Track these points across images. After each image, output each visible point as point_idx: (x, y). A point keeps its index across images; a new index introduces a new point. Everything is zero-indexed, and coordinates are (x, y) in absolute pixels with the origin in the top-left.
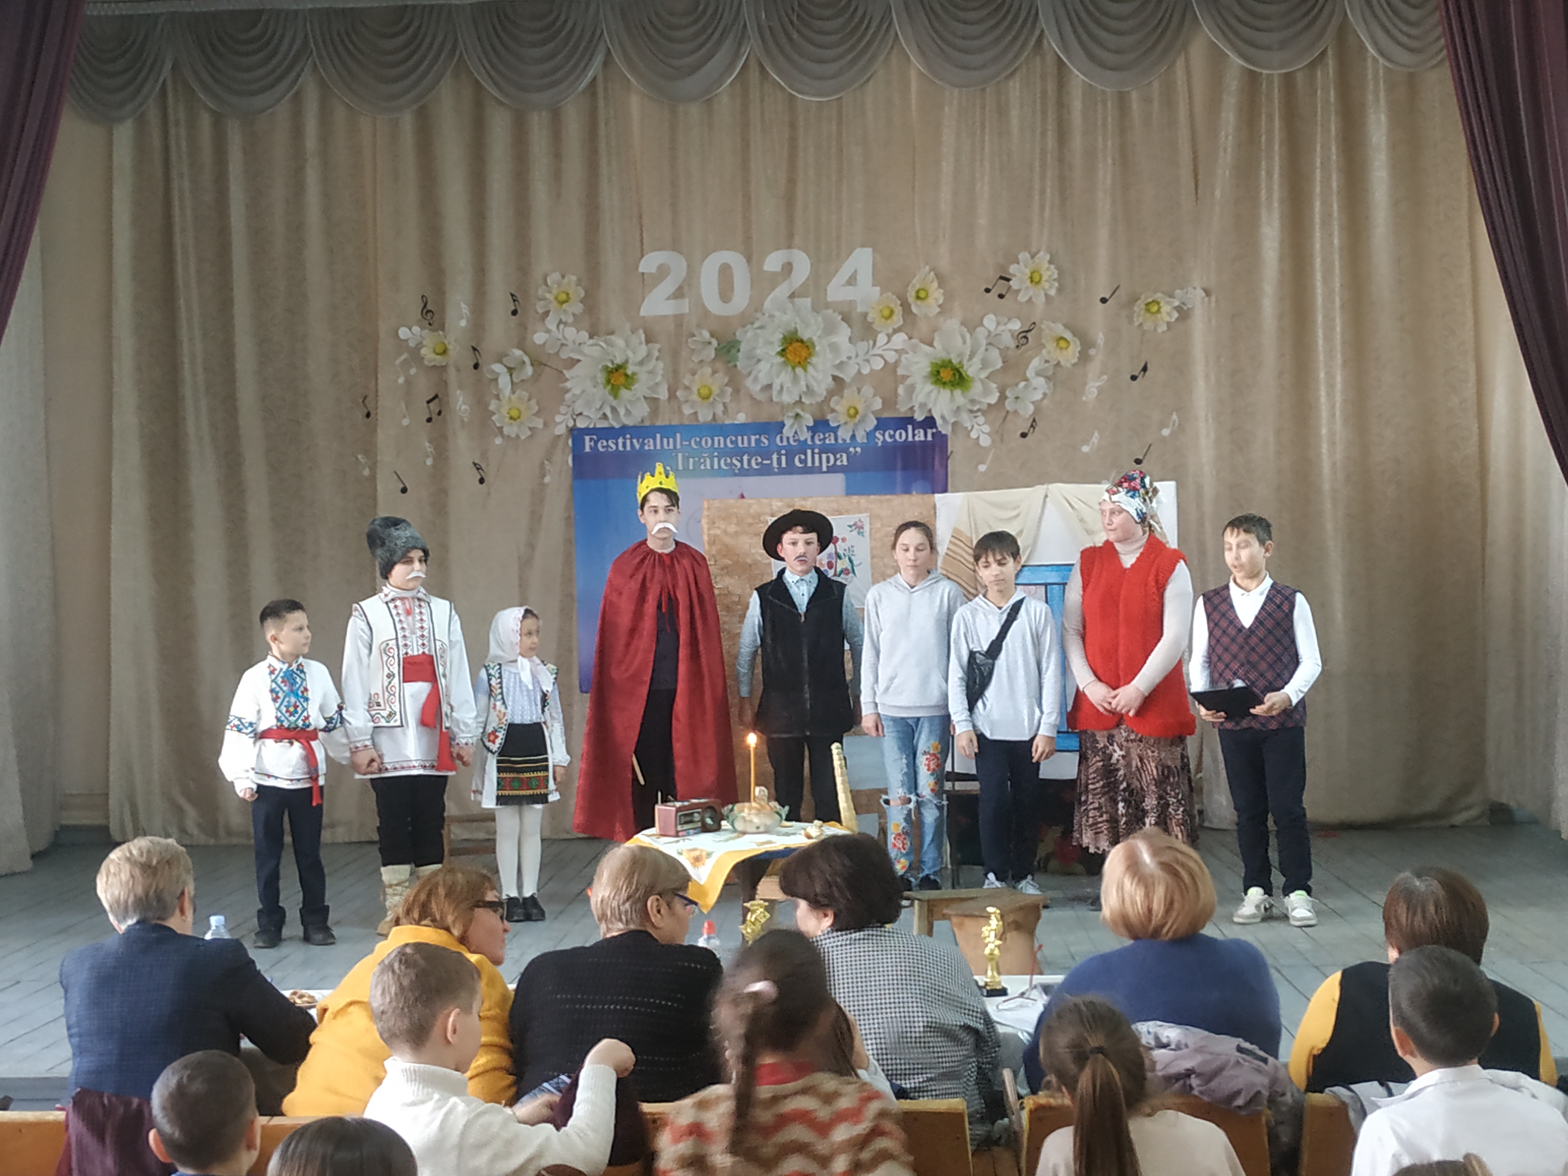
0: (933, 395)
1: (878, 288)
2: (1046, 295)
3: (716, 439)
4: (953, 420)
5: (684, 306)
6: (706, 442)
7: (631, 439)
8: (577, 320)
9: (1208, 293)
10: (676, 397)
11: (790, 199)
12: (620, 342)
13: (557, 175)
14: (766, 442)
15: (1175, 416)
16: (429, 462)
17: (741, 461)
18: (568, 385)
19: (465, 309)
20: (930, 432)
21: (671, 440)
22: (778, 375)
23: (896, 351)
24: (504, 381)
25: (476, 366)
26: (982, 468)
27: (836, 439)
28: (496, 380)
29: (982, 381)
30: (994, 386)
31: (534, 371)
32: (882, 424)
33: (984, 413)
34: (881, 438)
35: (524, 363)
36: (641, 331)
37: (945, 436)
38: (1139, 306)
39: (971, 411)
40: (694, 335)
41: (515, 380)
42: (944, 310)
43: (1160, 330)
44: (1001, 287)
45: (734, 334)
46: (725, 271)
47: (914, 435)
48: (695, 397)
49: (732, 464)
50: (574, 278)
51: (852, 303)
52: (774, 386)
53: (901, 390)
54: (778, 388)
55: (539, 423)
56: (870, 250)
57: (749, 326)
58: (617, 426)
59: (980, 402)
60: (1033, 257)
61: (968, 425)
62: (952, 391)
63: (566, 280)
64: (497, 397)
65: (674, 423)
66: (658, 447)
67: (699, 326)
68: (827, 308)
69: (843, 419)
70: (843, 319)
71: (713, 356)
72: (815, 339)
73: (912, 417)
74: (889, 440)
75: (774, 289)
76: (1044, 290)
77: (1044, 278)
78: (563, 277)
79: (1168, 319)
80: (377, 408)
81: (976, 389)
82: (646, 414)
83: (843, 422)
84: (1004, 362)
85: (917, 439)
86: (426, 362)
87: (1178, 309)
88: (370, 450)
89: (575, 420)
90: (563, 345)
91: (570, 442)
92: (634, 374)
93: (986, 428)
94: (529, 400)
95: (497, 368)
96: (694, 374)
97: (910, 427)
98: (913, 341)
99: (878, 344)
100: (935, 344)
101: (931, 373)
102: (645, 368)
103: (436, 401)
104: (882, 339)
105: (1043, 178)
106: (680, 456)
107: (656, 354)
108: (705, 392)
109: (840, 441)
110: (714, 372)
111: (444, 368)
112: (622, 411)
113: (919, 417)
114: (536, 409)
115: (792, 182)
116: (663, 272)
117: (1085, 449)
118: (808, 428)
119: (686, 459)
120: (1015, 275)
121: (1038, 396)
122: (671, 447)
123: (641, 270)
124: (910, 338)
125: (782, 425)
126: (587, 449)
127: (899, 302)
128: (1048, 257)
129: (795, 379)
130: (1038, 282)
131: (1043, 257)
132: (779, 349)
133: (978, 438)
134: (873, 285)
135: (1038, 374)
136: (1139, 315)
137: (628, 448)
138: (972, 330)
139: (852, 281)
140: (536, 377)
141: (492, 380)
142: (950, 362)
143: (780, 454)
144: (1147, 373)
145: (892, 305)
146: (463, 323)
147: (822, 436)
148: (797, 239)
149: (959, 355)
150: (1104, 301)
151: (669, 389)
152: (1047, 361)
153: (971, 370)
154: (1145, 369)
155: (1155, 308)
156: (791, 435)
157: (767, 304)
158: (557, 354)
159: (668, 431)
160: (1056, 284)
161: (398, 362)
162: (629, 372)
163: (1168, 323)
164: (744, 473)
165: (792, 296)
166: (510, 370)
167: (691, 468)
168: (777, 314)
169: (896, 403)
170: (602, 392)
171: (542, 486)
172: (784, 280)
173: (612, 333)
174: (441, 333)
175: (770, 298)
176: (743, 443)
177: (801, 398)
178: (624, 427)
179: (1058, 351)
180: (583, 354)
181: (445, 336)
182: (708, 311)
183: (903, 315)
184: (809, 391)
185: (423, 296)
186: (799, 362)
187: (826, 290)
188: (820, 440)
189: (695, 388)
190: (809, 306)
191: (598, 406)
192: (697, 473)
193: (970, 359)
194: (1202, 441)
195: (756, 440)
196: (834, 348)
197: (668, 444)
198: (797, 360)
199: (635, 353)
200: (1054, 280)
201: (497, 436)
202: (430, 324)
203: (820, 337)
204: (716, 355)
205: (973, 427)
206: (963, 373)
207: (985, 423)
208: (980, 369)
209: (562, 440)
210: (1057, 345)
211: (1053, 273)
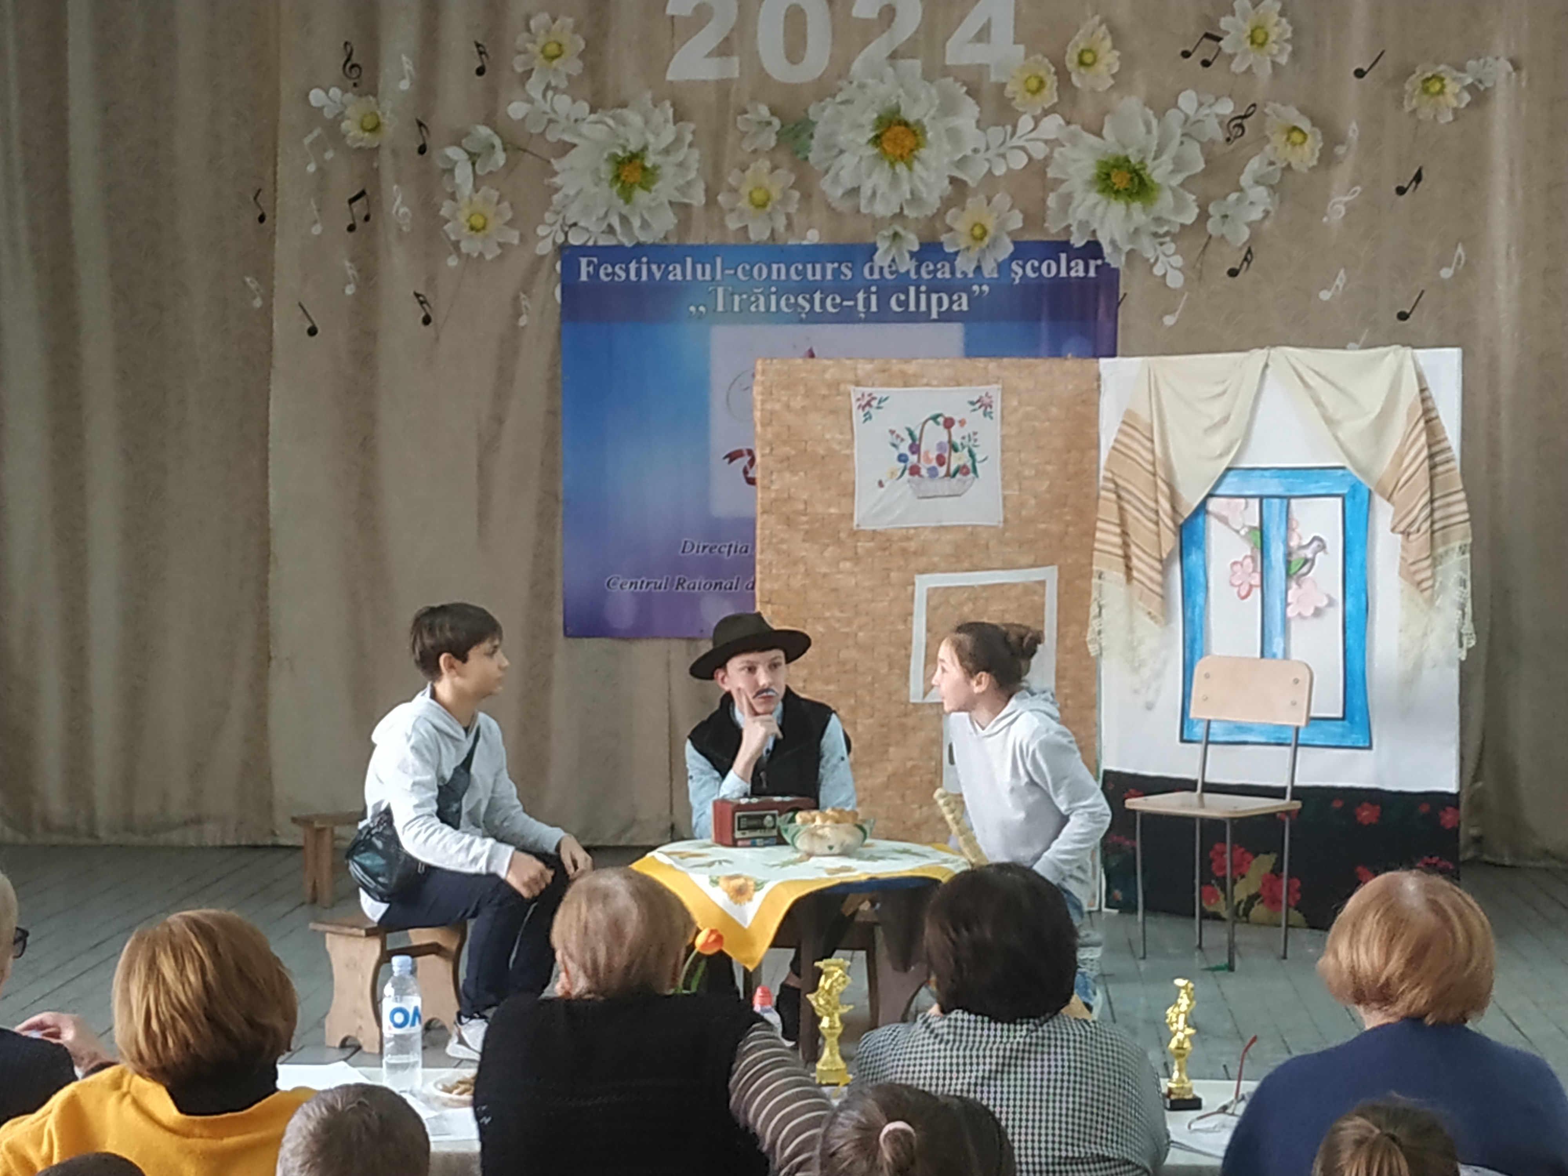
0: (1100, 210)
1: (1021, 47)
2: (1274, 64)
3: (775, 267)
4: (1127, 248)
5: (733, 68)
6: (760, 272)
7: (648, 263)
8: (573, 88)
9: (1516, 66)
10: (716, 202)
12: (634, 118)
14: (849, 274)
15: (1460, 250)
16: (350, 290)
17: (811, 302)
18: (557, 180)
19: (407, 65)
20: (1092, 264)
21: (708, 267)
22: (869, 175)
23: (1046, 142)
24: (463, 174)
25: (422, 150)
26: (1169, 321)
27: (953, 272)
28: (451, 171)
29: (1173, 189)
30: (1194, 197)
31: (507, 160)
32: (1022, 251)
33: (1175, 238)
34: (1020, 271)
35: (493, 146)
36: (668, 104)
37: (1116, 271)
38: (1413, 84)
39: (1155, 235)
40: (745, 112)
41: (479, 172)
42: (1121, 82)
43: (1442, 121)
44: (1207, 50)
45: (806, 111)
46: (795, 16)
47: (1069, 269)
48: (744, 204)
49: (796, 303)
50: (570, 21)
51: (982, 69)
52: (862, 190)
53: (1052, 200)
54: (869, 193)
55: (513, 237)
57: (828, 99)
58: (628, 243)
59: (1168, 222)
60: (1254, 7)
61: (1150, 255)
62: (1128, 204)
63: (558, 22)
64: (453, 197)
65: (711, 242)
66: (689, 277)
67: (753, 99)
68: (945, 76)
69: (963, 242)
70: (968, 93)
71: (773, 143)
72: (925, 121)
73: (1067, 243)
74: (1030, 274)
75: (866, 44)
76: (1270, 54)
77: (1272, 37)
78: (554, 20)
79: (1454, 103)
80: (275, 209)
81: (1165, 202)
82: (672, 227)
83: (963, 246)
84: (1207, 162)
85: (1073, 274)
86: (348, 142)
87: (1471, 88)
88: (265, 272)
89: (566, 234)
90: (551, 121)
91: (558, 267)
92: (656, 167)
93: (1178, 261)
94: (499, 202)
95: (453, 152)
96: (743, 171)
97: (1063, 256)
98: (1073, 127)
99: (1019, 132)
100: (1105, 132)
101: (1099, 177)
102: (672, 159)
103: (363, 199)
104: (1025, 123)
106: (720, 290)
107: (689, 138)
108: (759, 196)
109: (959, 275)
110: (774, 168)
111: (375, 151)
112: (636, 223)
113: (1078, 241)
114: (509, 216)
116: (702, 13)
117: (1325, 295)
118: (912, 255)
119: (729, 296)
120: (1228, 33)
121: (1256, 214)
122: (708, 277)
124: (1068, 123)
125: (874, 249)
126: (584, 277)
127: (1053, 69)
128: (1278, 6)
129: (895, 180)
130: (1262, 44)
131: (1272, 6)
132: (872, 134)
133: (1165, 275)
134: (1015, 42)
135: (1257, 182)
136: (1412, 98)
137: (644, 277)
138: (1161, 114)
139: (983, 35)
140: (510, 167)
141: (445, 171)
142: (1127, 160)
143: (868, 292)
144: (1421, 184)
145: (1042, 73)
146: (404, 85)
147: (931, 267)
149: (1139, 151)
150: (1360, 73)
151: (707, 190)
152: (1272, 163)
153: (1158, 171)
154: (1418, 178)
155: (1435, 87)
156: (885, 264)
157: (857, 66)
158: (543, 134)
159: (704, 254)
160: (1289, 48)
161: (307, 141)
162: (648, 165)
163: (1455, 110)
164: (814, 318)
165: (894, 56)
166: (473, 157)
167: (736, 309)
168: (870, 81)
169: (1044, 221)
170: (606, 193)
171: (516, 331)
172: (883, 32)
173: (624, 105)
174: (371, 98)
175: (860, 57)
176: (814, 275)
177: (902, 209)
178: (639, 245)
179: (1289, 148)
180: (580, 135)
181: (378, 104)
182: (768, 76)
183: (1058, 89)
184: (915, 199)
185: (346, 44)
186: (902, 156)
187: (944, 46)
188: (929, 273)
189: (745, 190)
190: (919, 72)
191: (601, 213)
192: (745, 317)
193: (1155, 158)
194: (1501, 287)
195: (834, 270)
196: (954, 135)
197: (704, 273)
198: (899, 152)
199: (657, 135)
200: (1287, 41)
201: (451, 254)
202: (355, 85)
203: (933, 118)
204: (778, 140)
205: (1157, 260)
206: (1146, 178)
207: (1175, 254)
208: (1173, 172)
209: (547, 262)
210: (1288, 139)
211: (1285, 32)
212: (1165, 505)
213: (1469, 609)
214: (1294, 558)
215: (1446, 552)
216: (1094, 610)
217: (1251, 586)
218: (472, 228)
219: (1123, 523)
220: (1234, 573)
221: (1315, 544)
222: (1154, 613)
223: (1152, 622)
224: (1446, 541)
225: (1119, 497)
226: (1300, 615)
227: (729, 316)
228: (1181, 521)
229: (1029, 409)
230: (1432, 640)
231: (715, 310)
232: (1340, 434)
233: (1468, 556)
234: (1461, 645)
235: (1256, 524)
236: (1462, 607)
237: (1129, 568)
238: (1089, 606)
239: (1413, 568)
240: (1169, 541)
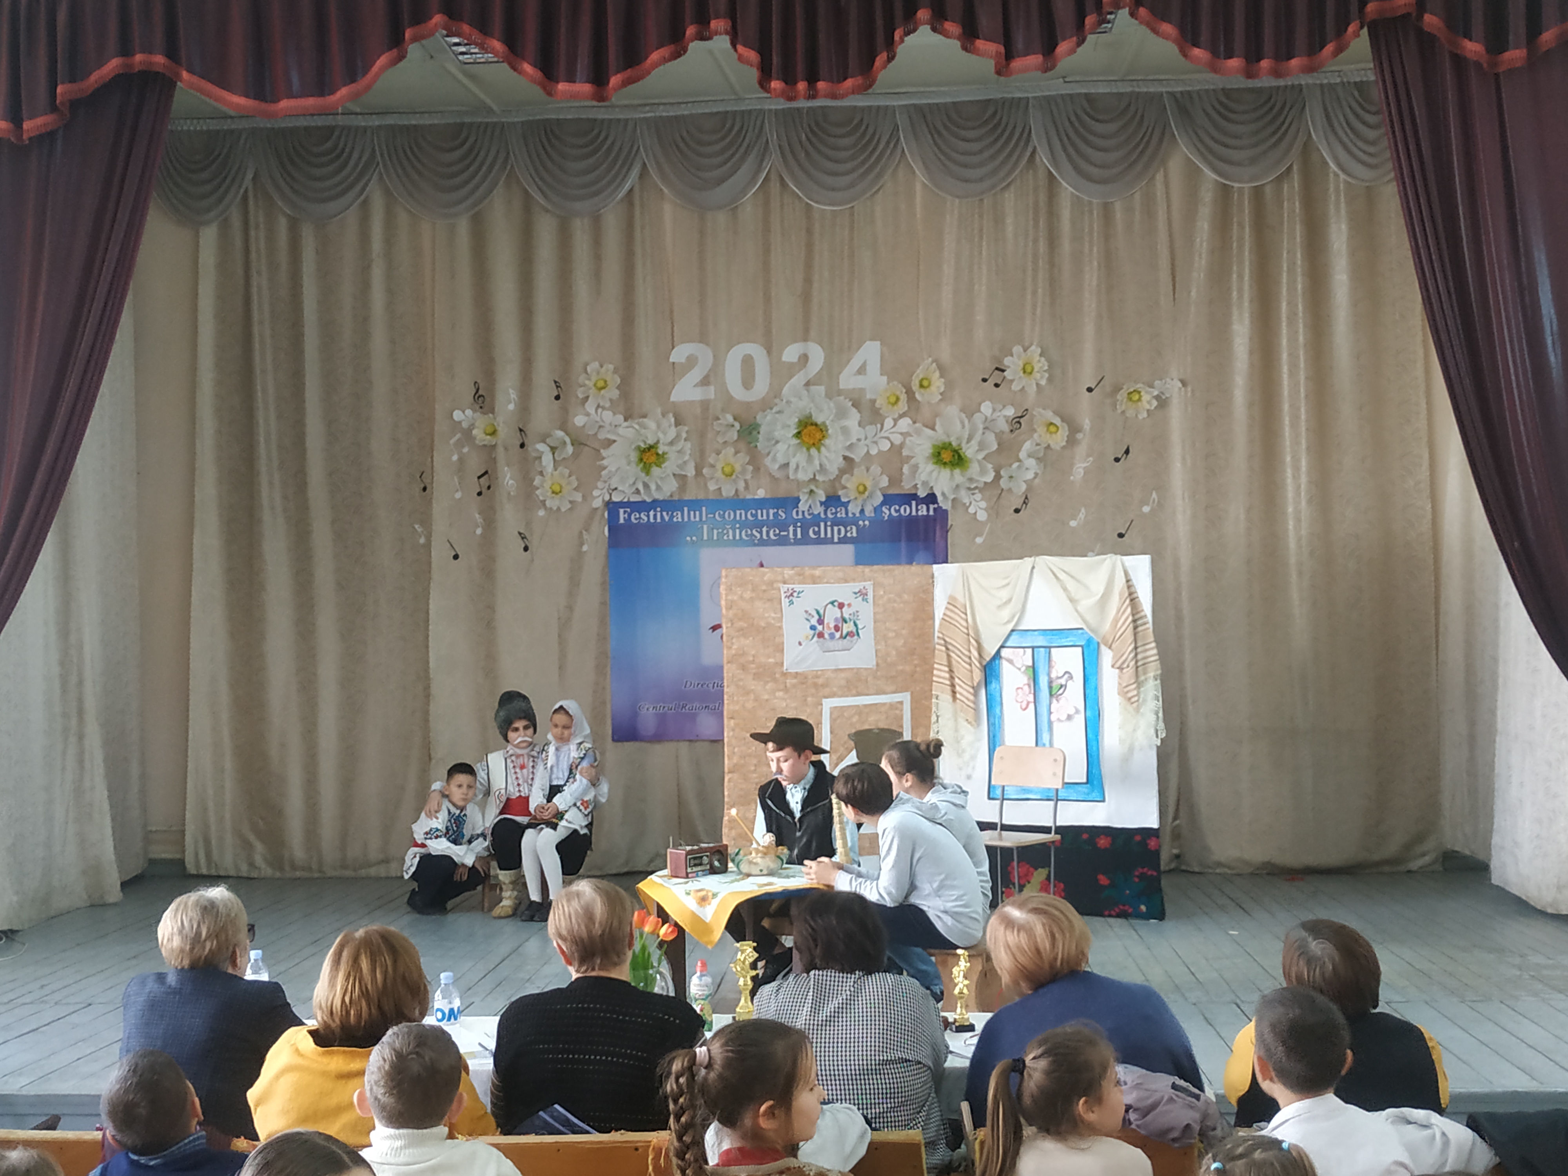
0: (935, 474)
1: (885, 378)
2: (1037, 384)
3: (738, 512)
4: (952, 497)
5: (711, 392)
6: (729, 515)
7: (661, 512)
8: (614, 406)
9: (1184, 383)
10: (702, 473)
11: (806, 297)
12: (651, 424)
13: (597, 274)
14: (784, 516)
15: (1154, 495)
16: (479, 531)
17: (761, 533)
18: (605, 462)
19: (513, 394)
20: (932, 507)
21: (697, 513)
22: (794, 456)
23: (901, 434)
24: (547, 459)
25: (522, 446)
26: (979, 540)
27: (847, 513)
28: (540, 458)
29: (979, 461)
30: (990, 466)
31: (574, 450)
32: (888, 500)
33: (981, 490)
34: (887, 512)
35: (565, 443)
36: (671, 415)
37: (946, 511)
38: (1122, 396)
39: (969, 489)
40: (718, 419)
41: (557, 458)
42: (945, 397)
43: (1140, 417)
44: (996, 377)
45: (755, 417)
46: (748, 362)
47: (917, 510)
48: (719, 474)
49: (752, 535)
50: (611, 367)
51: (862, 390)
52: (791, 464)
53: (906, 469)
54: (794, 467)
55: (578, 497)
56: (878, 343)
57: (768, 411)
58: (649, 500)
59: (977, 481)
60: (1025, 351)
61: (966, 501)
62: (952, 470)
63: (604, 367)
64: (541, 473)
65: (699, 498)
66: (686, 519)
67: (723, 410)
68: (839, 395)
69: (852, 495)
70: (853, 405)
71: (735, 437)
72: (828, 423)
73: (916, 494)
74: (894, 514)
75: (791, 378)
76: (1035, 379)
77: (1036, 370)
78: (602, 366)
79: (1148, 407)
80: (432, 483)
81: (974, 469)
82: (675, 489)
83: (852, 498)
84: (999, 445)
85: (920, 513)
86: (477, 442)
87: (1157, 398)
88: (426, 522)
89: (611, 495)
90: (600, 427)
91: (606, 514)
92: (664, 453)
93: (983, 504)
94: (570, 476)
95: (541, 447)
96: (718, 454)
97: (914, 503)
98: (917, 425)
99: (886, 427)
100: (937, 428)
101: (933, 454)
102: (674, 448)
103: (486, 476)
104: (888, 423)
105: (1035, 278)
107: (684, 435)
108: (727, 470)
109: (850, 515)
110: (736, 453)
111: (494, 447)
112: (653, 487)
113: (922, 494)
114: (576, 484)
115: (808, 281)
116: (692, 362)
117: (1073, 523)
118: (822, 503)
119: (711, 530)
120: (1009, 367)
121: (1030, 475)
122: (698, 519)
123: (671, 360)
124: (914, 422)
125: (798, 500)
126: (622, 521)
127: (904, 391)
128: (1039, 350)
129: (810, 458)
130: (1031, 373)
131: (1035, 350)
132: (796, 431)
133: (975, 513)
134: (881, 374)
135: (1029, 456)
136: (1122, 403)
137: (659, 520)
138: (970, 415)
139: (862, 370)
140: (576, 455)
141: (536, 458)
142: (950, 444)
143: (795, 527)
144: (1130, 455)
145: (898, 393)
146: (511, 407)
147: (834, 511)
148: (813, 333)
149: (957, 439)
150: (1090, 390)
151: (696, 467)
152: (1038, 445)
153: (969, 451)
154: (1127, 452)
155: (1136, 397)
156: (806, 509)
157: (785, 390)
158: (596, 434)
159: (695, 505)
160: (1047, 375)
161: (452, 441)
162: (660, 452)
163: (1148, 411)
164: (763, 543)
165: (808, 384)
166: (553, 449)
167: (715, 538)
168: (793, 399)
169: (901, 481)
170: (634, 470)
171: (580, 554)
172: (800, 370)
173: (645, 416)
174: (491, 415)
175: (787, 385)
176: (762, 516)
177: (815, 475)
178: (655, 501)
179: (1048, 435)
180: (618, 435)
181: (495, 418)
182: (732, 398)
183: (908, 402)
184: (822, 469)
185: (476, 383)
186: (814, 444)
187: (838, 378)
188: (832, 514)
189: (719, 466)
190: (823, 393)
191: (631, 481)
192: (721, 543)
193: (968, 442)
194: (1180, 517)
195: (774, 514)
196: (845, 431)
197: (695, 517)
198: (811, 442)
199: (665, 434)
200: (1045, 371)
201: (540, 508)
202: (481, 407)
203: (832, 421)
204: (739, 436)
205: (971, 503)
206: (962, 454)
207: (982, 500)
208: (978, 451)
209: (599, 513)
210: (1048, 430)
211: (1044, 365)
212: (975, 653)
213: (1161, 715)
214: (1054, 685)
215: (1146, 679)
216: (934, 718)
217: (1028, 703)
218: (553, 492)
219: (950, 665)
220: (1018, 694)
221: (1066, 676)
222: (970, 720)
223: (969, 726)
224: (1145, 673)
225: (947, 649)
226: (1059, 720)
227: (711, 542)
228: (984, 663)
229: (892, 596)
230: (1139, 733)
231: (702, 539)
232: (1079, 608)
233: (1159, 681)
234: (1157, 737)
235: (1030, 664)
236: (1157, 714)
237: (954, 692)
238: (930, 717)
239: (1126, 690)
240: (978, 675)
